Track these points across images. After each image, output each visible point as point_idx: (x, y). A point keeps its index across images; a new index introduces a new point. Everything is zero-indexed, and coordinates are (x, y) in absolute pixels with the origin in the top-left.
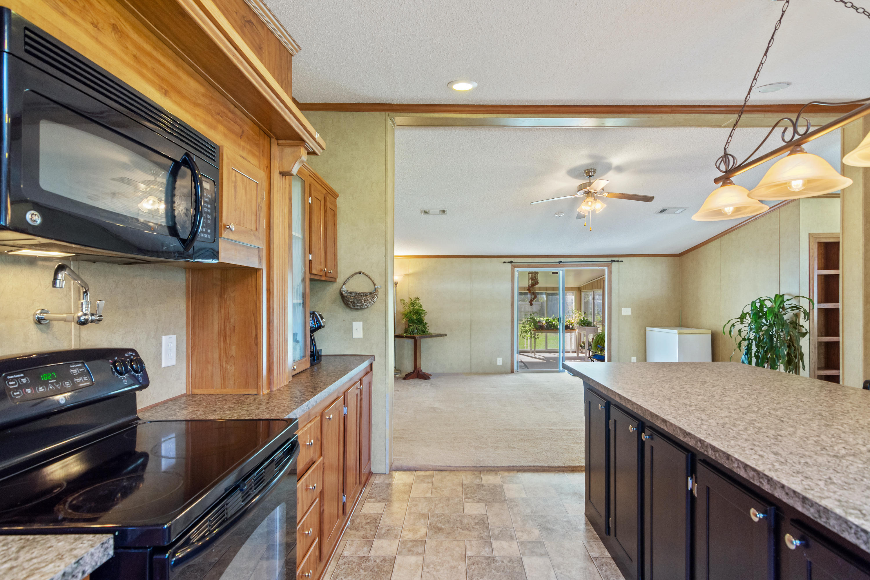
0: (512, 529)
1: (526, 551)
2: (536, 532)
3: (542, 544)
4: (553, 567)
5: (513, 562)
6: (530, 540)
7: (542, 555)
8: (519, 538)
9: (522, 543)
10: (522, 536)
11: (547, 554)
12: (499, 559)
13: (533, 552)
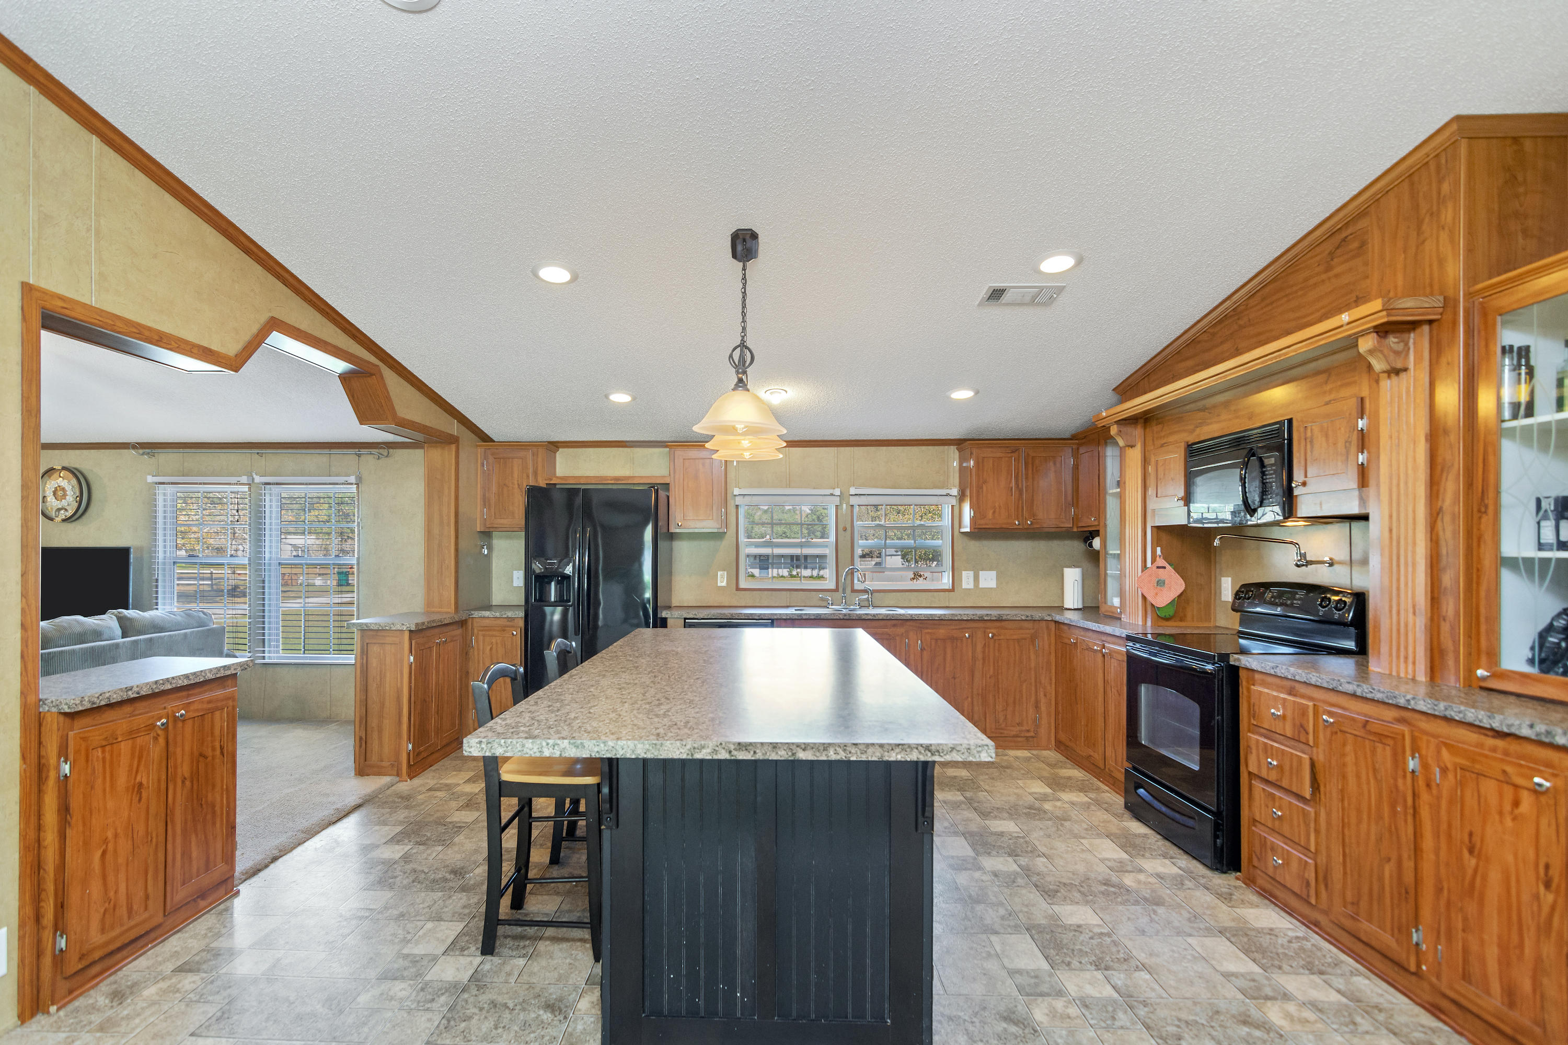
0: (1092, 1022)
1: (1048, 979)
2: (1039, 1014)
3: (1020, 989)
4: (998, 955)
5: (1063, 962)
6: (1049, 999)
7: (1019, 972)
8: (1070, 1002)
9: (1060, 993)
10: (1066, 1007)
11: (1012, 973)
12: (1089, 966)
13: (1036, 977)
